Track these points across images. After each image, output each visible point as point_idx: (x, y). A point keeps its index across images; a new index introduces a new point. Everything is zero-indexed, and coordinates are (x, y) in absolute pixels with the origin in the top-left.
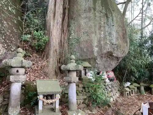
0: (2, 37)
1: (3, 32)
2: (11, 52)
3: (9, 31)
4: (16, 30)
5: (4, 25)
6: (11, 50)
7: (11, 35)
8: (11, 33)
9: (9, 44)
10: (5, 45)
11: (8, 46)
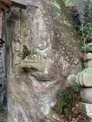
0: (62, 48)
1: (62, 42)
2: (74, 66)
3: (68, 41)
4: (75, 41)
5: (62, 36)
6: (74, 63)
7: (71, 46)
8: (70, 44)
9: (71, 56)
10: (67, 57)
11: (70, 58)
